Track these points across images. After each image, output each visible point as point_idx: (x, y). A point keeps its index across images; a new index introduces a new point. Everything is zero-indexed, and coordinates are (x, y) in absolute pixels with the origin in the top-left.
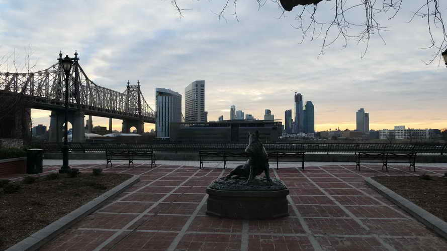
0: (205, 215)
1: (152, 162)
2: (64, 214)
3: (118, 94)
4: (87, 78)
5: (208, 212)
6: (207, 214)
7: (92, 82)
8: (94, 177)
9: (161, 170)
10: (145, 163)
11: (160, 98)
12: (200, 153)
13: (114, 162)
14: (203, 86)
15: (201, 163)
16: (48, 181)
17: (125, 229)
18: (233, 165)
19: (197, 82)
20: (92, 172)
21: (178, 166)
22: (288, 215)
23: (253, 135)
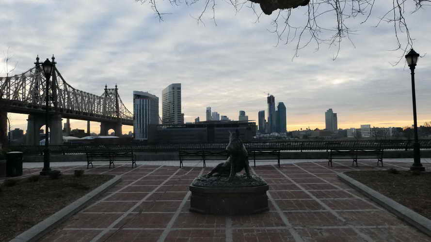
0: (188, 212)
1: (133, 163)
2: (48, 215)
3: (96, 97)
4: (64, 82)
5: (192, 209)
6: (190, 210)
7: (70, 86)
8: (76, 178)
9: (143, 170)
10: (126, 164)
11: (139, 100)
12: (180, 153)
13: (95, 163)
14: (180, 88)
15: (181, 162)
16: (29, 183)
17: (111, 228)
18: (213, 164)
19: (173, 84)
20: (73, 173)
21: (158, 166)
22: (269, 210)
23: (233, 134)
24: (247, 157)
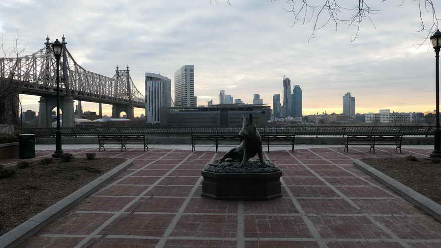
0: (200, 197)
1: (145, 147)
2: (60, 197)
3: (107, 79)
4: (75, 63)
5: (204, 194)
6: (202, 195)
7: (80, 67)
8: (88, 161)
9: (155, 154)
10: (137, 147)
11: (151, 82)
12: (192, 137)
13: (106, 146)
14: (192, 70)
15: (193, 146)
16: (42, 166)
17: (122, 211)
18: (226, 149)
19: (186, 66)
20: (85, 156)
21: (170, 150)
22: (281, 196)
23: (247, 118)
24: (261, 142)
